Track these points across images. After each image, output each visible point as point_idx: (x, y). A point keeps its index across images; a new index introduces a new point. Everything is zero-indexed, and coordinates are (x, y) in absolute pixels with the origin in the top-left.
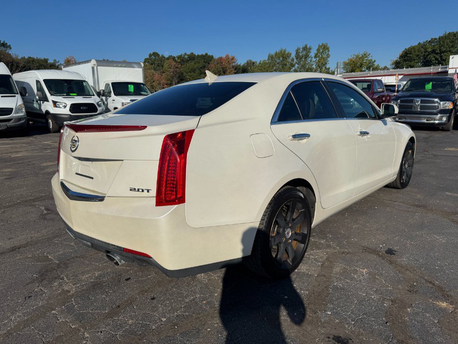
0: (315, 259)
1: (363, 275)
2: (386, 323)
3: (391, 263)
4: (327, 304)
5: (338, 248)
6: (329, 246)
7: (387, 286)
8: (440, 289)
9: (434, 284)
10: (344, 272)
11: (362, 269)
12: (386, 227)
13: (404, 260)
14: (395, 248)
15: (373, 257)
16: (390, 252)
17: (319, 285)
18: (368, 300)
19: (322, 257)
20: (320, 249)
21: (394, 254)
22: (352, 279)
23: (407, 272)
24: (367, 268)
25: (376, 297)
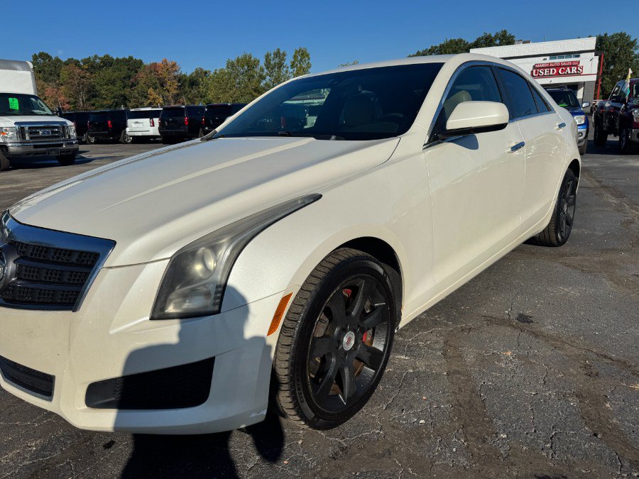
0: (429, 347)
1: (512, 362)
2: (596, 435)
3: (536, 335)
4: (492, 421)
5: (451, 323)
7: (555, 372)
8: (624, 364)
9: (610, 358)
10: (483, 361)
11: (503, 351)
13: (548, 328)
14: (528, 313)
15: (507, 330)
16: (524, 319)
17: (460, 389)
18: (545, 401)
19: (437, 342)
20: (426, 328)
21: (532, 322)
22: (501, 370)
23: (566, 346)
24: (510, 348)
25: (551, 393)
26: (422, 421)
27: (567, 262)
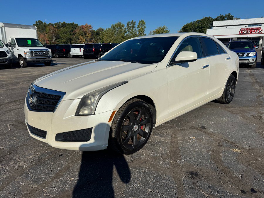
0: (167, 134)
1: (194, 140)
2: (213, 162)
3: (205, 133)
4: (181, 156)
5: (177, 127)
6: (172, 127)
7: (207, 144)
8: (232, 143)
9: (228, 141)
10: (184, 139)
11: (192, 137)
12: (197, 116)
13: (211, 131)
14: (205, 126)
15: (196, 131)
16: (203, 127)
17: (173, 147)
18: (200, 152)
19: (170, 133)
20: (168, 129)
21: (206, 129)
22: (189, 142)
23: (215, 137)
24: (195, 136)
25: (204, 150)
26: (158, 155)
27: (228, 109)
